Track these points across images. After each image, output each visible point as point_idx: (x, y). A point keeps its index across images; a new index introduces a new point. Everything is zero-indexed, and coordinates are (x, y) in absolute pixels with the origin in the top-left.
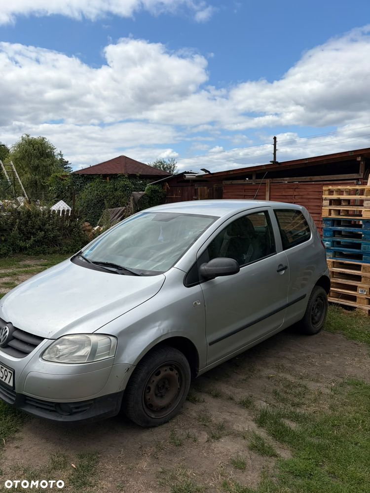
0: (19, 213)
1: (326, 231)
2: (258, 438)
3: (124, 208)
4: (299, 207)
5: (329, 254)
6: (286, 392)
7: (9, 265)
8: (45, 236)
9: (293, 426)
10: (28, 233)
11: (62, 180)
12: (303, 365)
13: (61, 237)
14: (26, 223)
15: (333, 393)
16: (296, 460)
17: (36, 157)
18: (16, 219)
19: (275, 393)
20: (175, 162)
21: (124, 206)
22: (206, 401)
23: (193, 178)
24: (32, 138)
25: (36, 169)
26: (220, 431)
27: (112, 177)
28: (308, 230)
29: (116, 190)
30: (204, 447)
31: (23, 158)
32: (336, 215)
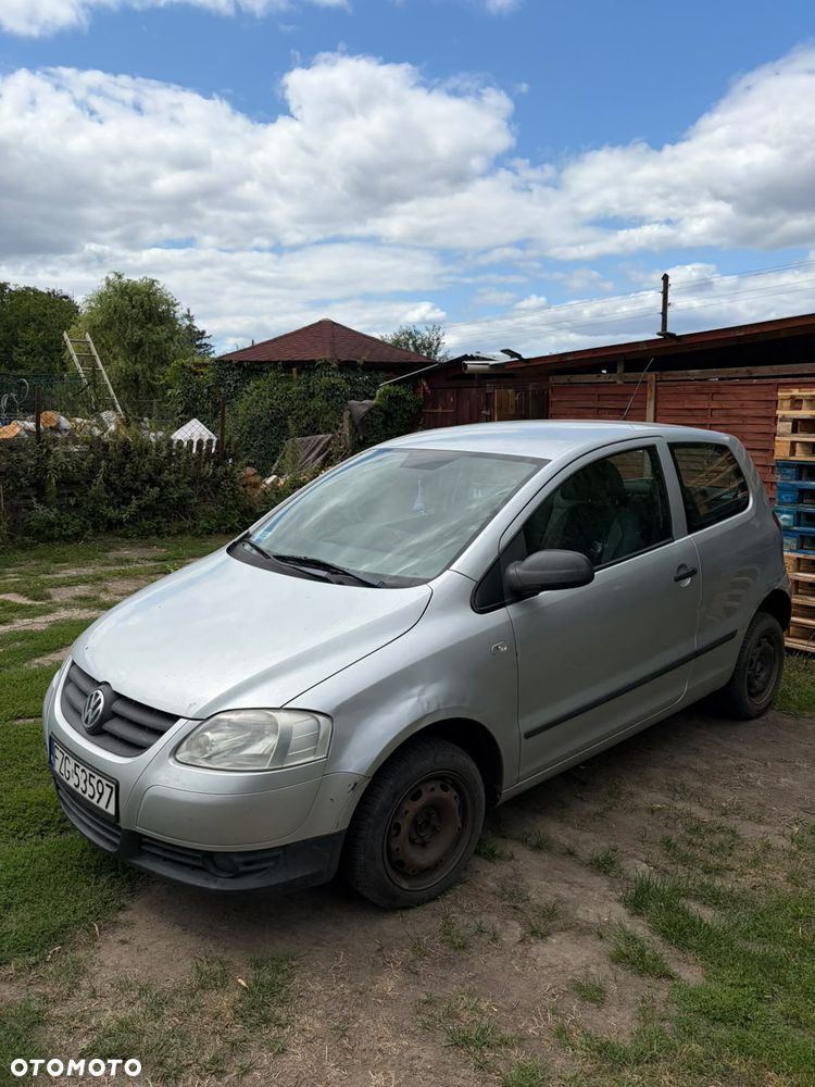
0: (106, 446)
1: (782, 489)
2: (632, 939)
3: (330, 436)
4: (724, 438)
5: (790, 542)
6: (690, 843)
7: (87, 559)
8: (161, 496)
9: (708, 915)
10: (125, 490)
11: (196, 374)
12: (729, 784)
13: (196, 500)
14: (120, 469)
15: (794, 848)
16: (713, 987)
17: (136, 321)
18: (100, 460)
19: (668, 844)
20: (440, 333)
21: (328, 431)
22: (517, 857)
23: (483, 370)
24: (129, 280)
25: (136, 348)
26: (547, 922)
27: (303, 368)
28: (744, 487)
29: (312, 396)
30: (515, 953)
31: (108, 326)
32: (807, 454)
